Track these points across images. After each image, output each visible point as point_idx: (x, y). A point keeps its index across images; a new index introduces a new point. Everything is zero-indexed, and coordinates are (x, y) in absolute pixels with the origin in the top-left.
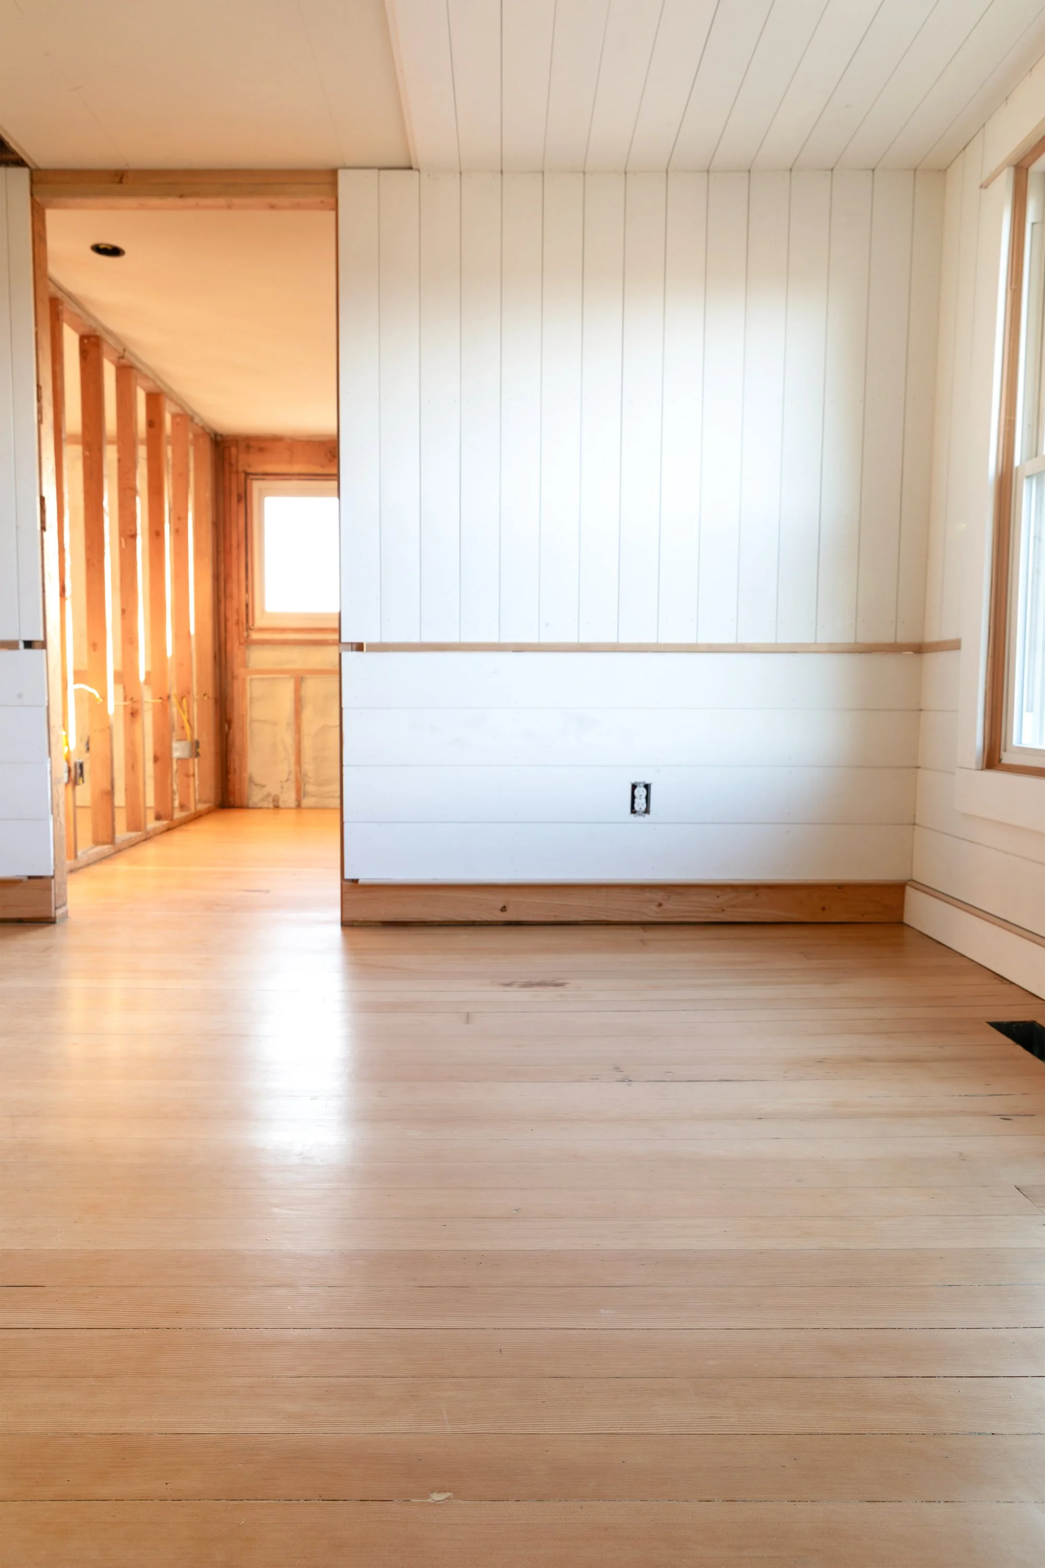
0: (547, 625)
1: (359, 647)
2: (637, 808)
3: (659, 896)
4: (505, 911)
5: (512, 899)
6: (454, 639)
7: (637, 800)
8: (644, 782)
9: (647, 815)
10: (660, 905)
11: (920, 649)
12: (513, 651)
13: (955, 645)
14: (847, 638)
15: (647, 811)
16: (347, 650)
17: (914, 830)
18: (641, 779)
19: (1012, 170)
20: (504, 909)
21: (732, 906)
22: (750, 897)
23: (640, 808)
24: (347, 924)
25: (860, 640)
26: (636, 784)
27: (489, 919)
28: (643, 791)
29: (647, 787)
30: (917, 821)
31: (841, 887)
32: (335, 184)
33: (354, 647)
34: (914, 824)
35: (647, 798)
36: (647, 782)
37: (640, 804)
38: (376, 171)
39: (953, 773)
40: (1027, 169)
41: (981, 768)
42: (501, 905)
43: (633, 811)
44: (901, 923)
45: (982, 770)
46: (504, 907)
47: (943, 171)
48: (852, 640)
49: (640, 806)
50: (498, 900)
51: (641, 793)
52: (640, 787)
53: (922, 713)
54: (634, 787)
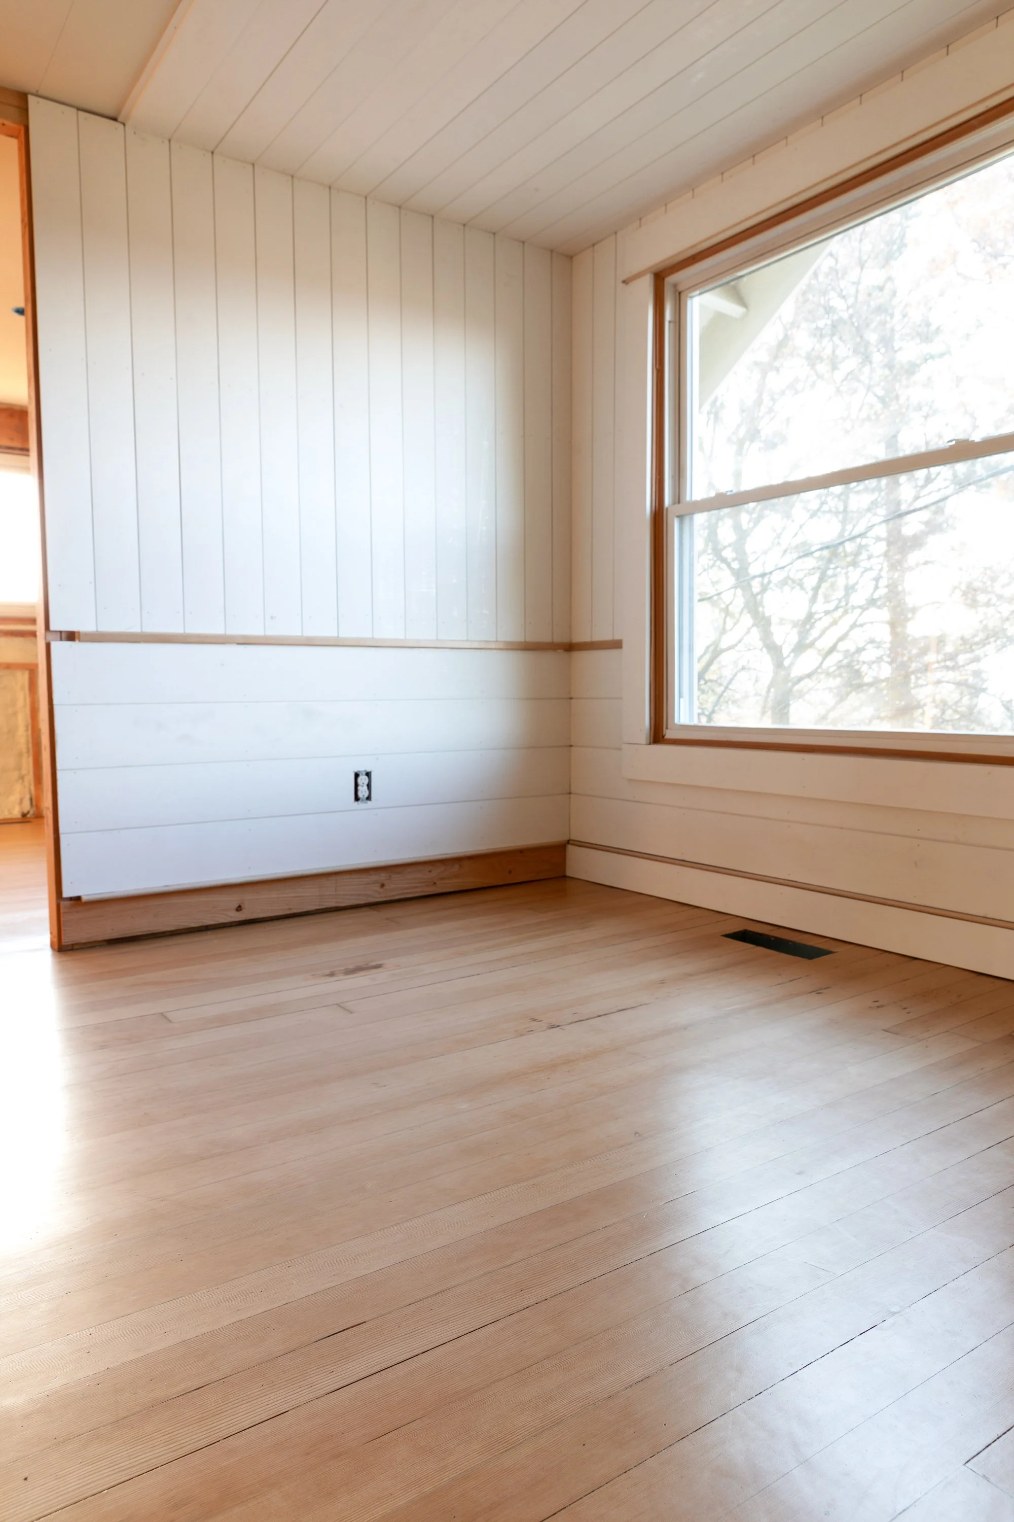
0: (272, 618)
1: (71, 636)
2: (360, 795)
3: (382, 876)
4: (241, 910)
5: (247, 897)
6: (176, 629)
7: (359, 788)
8: (365, 771)
9: (369, 802)
10: (383, 886)
11: (570, 647)
12: (239, 644)
13: (616, 645)
14: (519, 638)
15: (369, 798)
16: (56, 640)
17: (570, 798)
18: (362, 768)
19: (652, 276)
20: (239, 909)
21: (442, 879)
22: (456, 868)
23: (364, 796)
24: (62, 947)
25: (528, 640)
26: (358, 773)
27: (224, 921)
28: (365, 779)
29: (368, 774)
30: (572, 791)
31: (521, 852)
32: (24, 110)
33: (64, 635)
34: (570, 793)
35: (369, 786)
36: (368, 770)
37: (363, 792)
38: (74, 110)
39: (620, 749)
40: (663, 279)
41: (648, 743)
42: (237, 905)
43: (357, 799)
44: (565, 877)
45: (650, 744)
46: (240, 906)
47: (570, 257)
48: (522, 639)
49: (364, 793)
50: (233, 899)
51: (363, 781)
52: (362, 775)
53: (572, 700)
54: (357, 775)
